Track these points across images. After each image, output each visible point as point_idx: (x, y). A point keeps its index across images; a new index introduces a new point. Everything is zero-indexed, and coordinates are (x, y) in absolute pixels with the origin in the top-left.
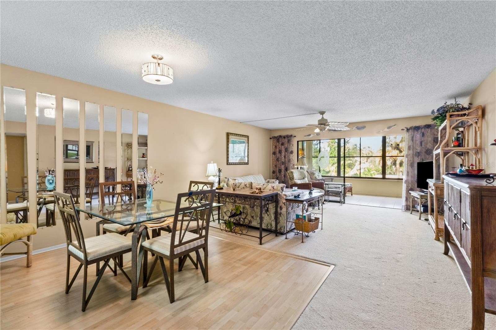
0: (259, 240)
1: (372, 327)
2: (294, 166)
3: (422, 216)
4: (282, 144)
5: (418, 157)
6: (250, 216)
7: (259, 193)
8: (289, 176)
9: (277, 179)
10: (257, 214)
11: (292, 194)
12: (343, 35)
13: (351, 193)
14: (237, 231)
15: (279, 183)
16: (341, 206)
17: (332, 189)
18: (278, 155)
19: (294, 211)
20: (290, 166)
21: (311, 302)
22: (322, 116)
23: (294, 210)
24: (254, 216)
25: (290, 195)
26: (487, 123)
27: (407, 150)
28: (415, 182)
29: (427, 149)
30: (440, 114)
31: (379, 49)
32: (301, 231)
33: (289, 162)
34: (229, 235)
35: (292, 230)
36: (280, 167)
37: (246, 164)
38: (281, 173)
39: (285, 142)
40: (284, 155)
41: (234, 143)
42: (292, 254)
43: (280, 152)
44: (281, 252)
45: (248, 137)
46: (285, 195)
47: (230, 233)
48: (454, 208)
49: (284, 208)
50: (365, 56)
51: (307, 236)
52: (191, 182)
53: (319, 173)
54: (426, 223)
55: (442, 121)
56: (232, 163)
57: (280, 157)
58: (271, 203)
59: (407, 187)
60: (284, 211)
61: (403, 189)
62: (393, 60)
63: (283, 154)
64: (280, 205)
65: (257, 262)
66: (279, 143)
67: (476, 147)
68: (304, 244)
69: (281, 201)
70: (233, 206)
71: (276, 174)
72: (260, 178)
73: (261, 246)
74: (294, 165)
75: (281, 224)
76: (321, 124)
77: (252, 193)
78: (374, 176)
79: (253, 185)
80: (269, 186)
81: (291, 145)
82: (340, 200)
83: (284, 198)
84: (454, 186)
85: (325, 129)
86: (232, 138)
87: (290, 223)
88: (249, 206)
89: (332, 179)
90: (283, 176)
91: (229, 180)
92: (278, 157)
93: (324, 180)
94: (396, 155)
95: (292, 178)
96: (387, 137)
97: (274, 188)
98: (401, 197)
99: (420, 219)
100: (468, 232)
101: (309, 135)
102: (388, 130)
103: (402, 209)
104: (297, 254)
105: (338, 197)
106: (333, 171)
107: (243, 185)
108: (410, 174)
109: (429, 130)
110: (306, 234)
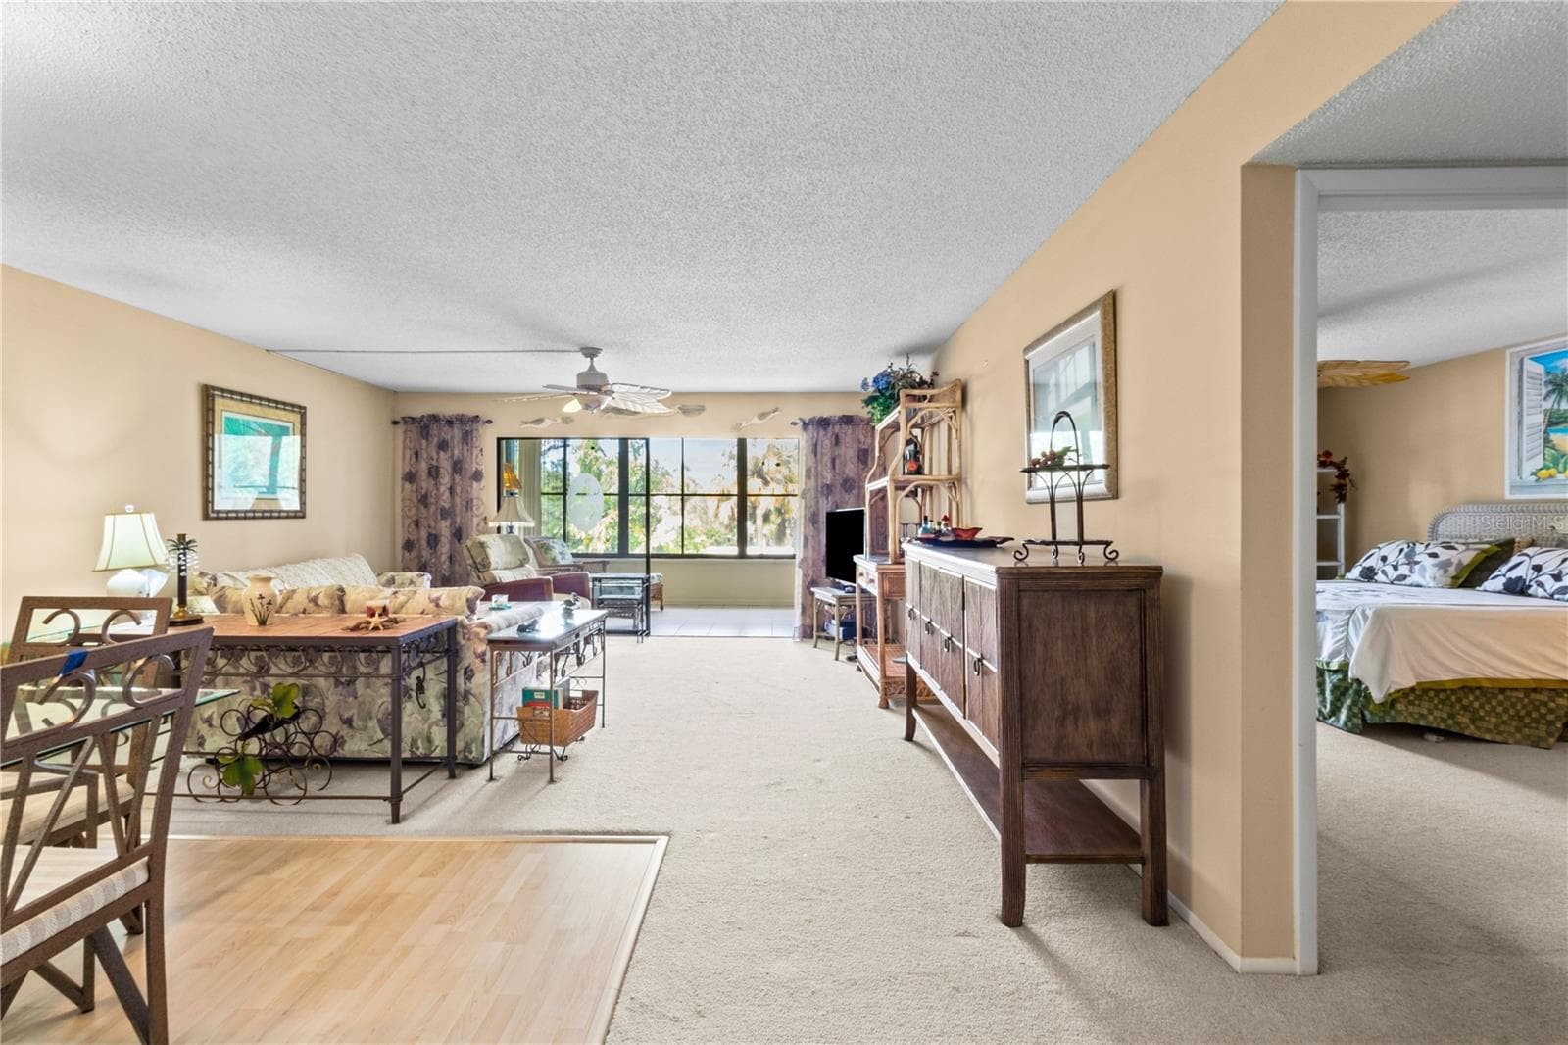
0: (387, 807)
1: (810, 992)
2: (486, 523)
3: (840, 651)
4: (443, 446)
5: (827, 498)
6: (336, 720)
7: (385, 628)
8: (472, 557)
9: (423, 568)
10: (367, 706)
11: (507, 619)
12: (707, 115)
13: (659, 602)
14: (275, 788)
15: (434, 585)
16: (641, 645)
17: (610, 593)
18: (426, 484)
19: (514, 680)
20: (472, 521)
21: (625, 982)
22: (589, 364)
23: (515, 676)
24: (355, 718)
25: (503, 624)
26: (971, 420)
27: (803, 478)
28: (821, 564)
29: (845, 476)
30: (879, 391)
31: (785, 188)
32: (546, 744)
33: (467, 508)
34: (239, 811)
35: (506, 747)
36: (435, 528)
37: (295, 517)
38: (439, 546)
39: (452, 438)
40: (448, 486)
41: (236, 428)
42: (523, 833)
43: (434, 474)
44: (483, 833)
45: (302, 411)
46: (485, 627)
47: (244, 804)
48: (941, 624)
49: (482, 671)
50: (749, 198)
51: (563, 758)
52: (29, 605)
53: (562, 546)
54: (853, 666)
55: (886, 410)
56: (228, 512)
57: (435, 492)
58: (430, 662)
59: (805, 576)
60: (481, 681)
61: (796, 584)
62: (811, 228)
63: (445, 480)
64: (467, 665)
65: (392, 897)
66: (427, 439)
67: (950, 477)
68: (558, 785)
69: (469, 648)
70: (253, 689)
71: (420, 551)
72: (356, 569)
73: (396, 827)
74: (485, 518)
75: (467, 732)
76: (589, 388)
77: (356, 628)
78: (702, 551)
79: (351, 599)
80: (417, 596)
81: (476, 451)
82: (635, 626)
83: (482, 636)
84: (941, 570)
85: (599, 406)
86: (224, 409)
87: (502, 722)
88: (332, 680)
89: (604, 563)
90: (444, 558)
91: (219, 580)
92: (423, 492)
93: (581, 568)
94: (757, 493)
95: (484, 566)
96: (748, 440)
97: (441, 603)
98: (791, 606)
99: (837, 659)
100: (989, 679)
101: (539, 421)
102: (760, 422)
103: (793, 638)
104: (541, 828)
105: (629, 617)
106: (599, 538)
107: (299, 600)
108: (811, 540)
109: (849, 430)
110: (559, 750)
